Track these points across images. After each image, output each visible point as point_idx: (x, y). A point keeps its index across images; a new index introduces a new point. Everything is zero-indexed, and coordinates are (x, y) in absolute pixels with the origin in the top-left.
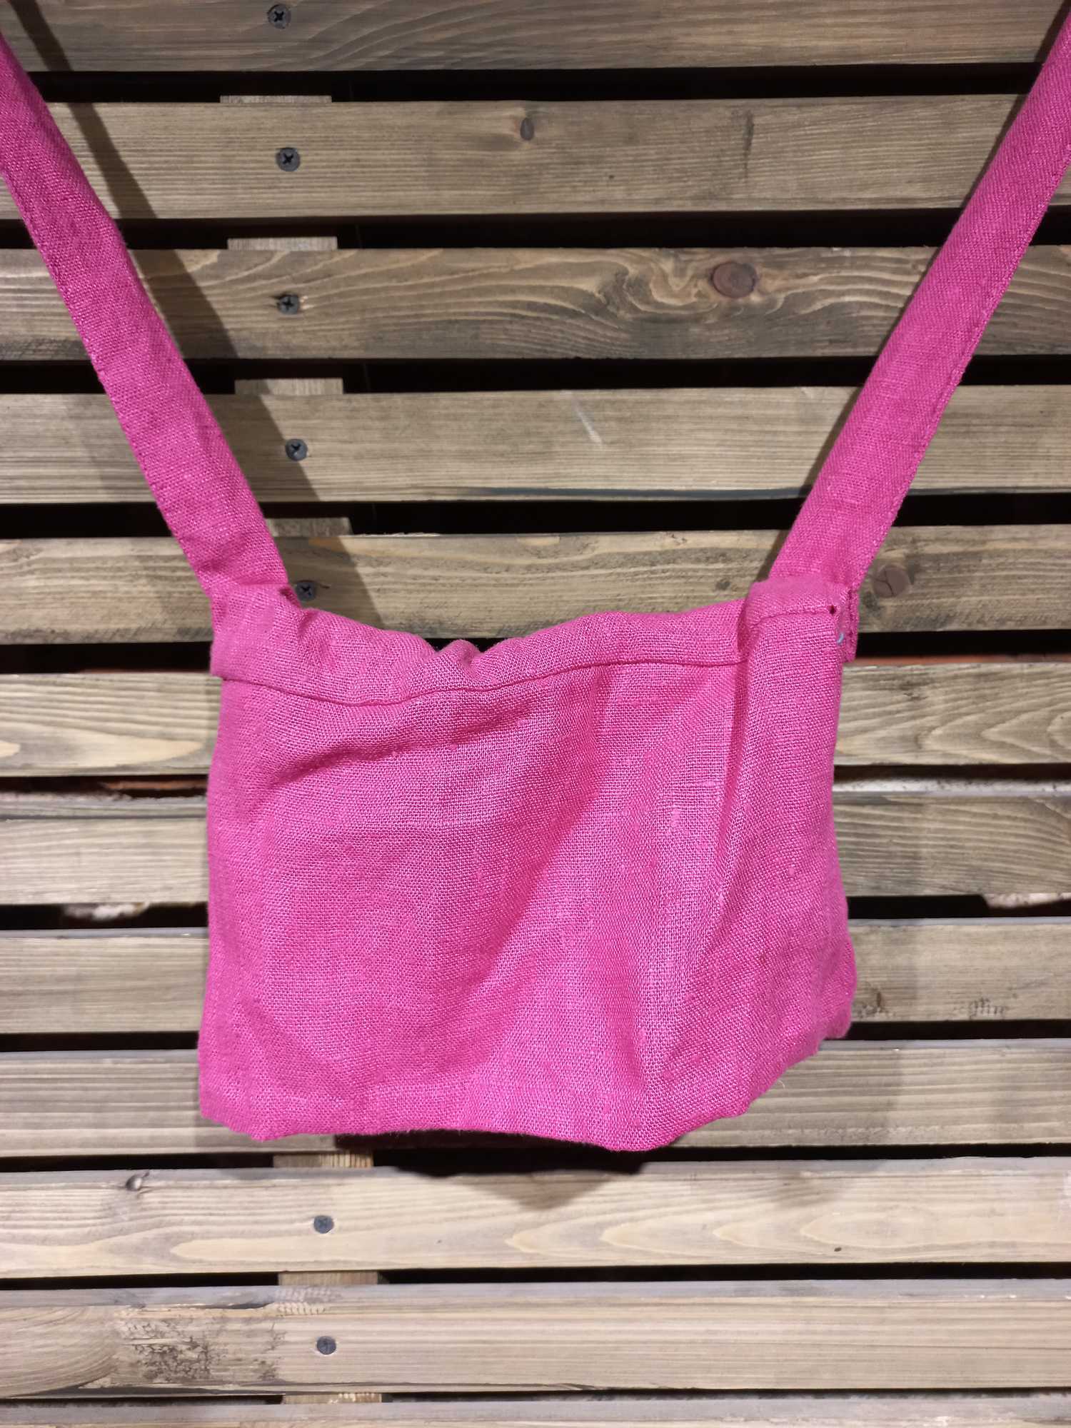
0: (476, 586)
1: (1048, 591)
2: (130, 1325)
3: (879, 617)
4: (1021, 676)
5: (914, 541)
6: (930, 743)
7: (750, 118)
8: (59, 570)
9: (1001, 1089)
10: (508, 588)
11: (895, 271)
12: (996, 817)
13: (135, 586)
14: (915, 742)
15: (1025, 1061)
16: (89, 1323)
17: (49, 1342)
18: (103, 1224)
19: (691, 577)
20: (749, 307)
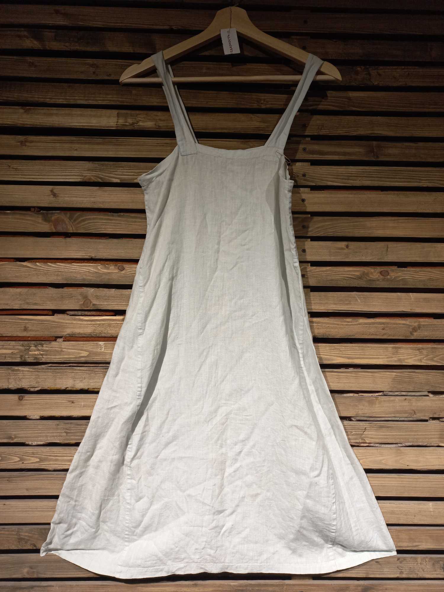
0: (336, 328)
3: (413, 336)
5: (419, 322)
6: (423, 361)
7: (387, 246)
9: (440, 432)
10: (342, 329)
11: (414, 273)
19: (377, 327)
20: (387, 278)
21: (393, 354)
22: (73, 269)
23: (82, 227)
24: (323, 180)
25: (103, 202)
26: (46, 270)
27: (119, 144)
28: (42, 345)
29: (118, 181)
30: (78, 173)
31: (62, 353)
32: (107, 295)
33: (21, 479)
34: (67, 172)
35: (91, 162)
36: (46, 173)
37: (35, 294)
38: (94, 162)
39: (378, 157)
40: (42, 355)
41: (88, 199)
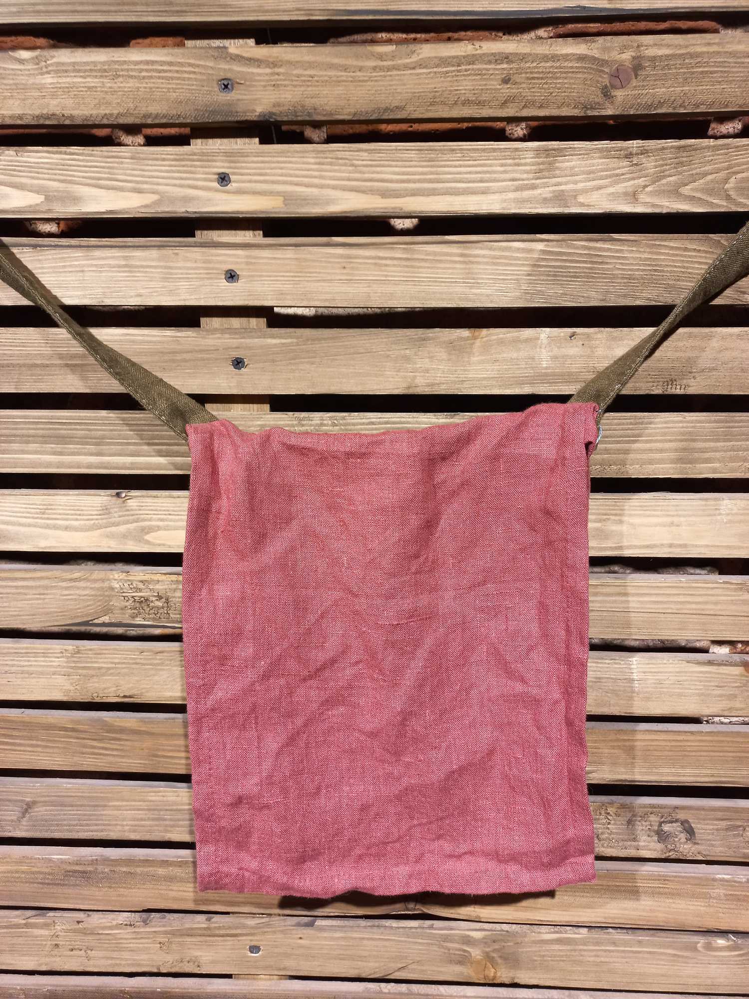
0: (339, 82)
2: (121, 584)
5: (638, 46)
8: (66, 71)
9: (682, 441)
10: (361, 84)
13: (116, 83)
14: (633, 196)
15: (700, 422)
16: (95, 581)
17: (72, 592)
18: (102, 519)
19: (485, 75)
21: (539, 173)
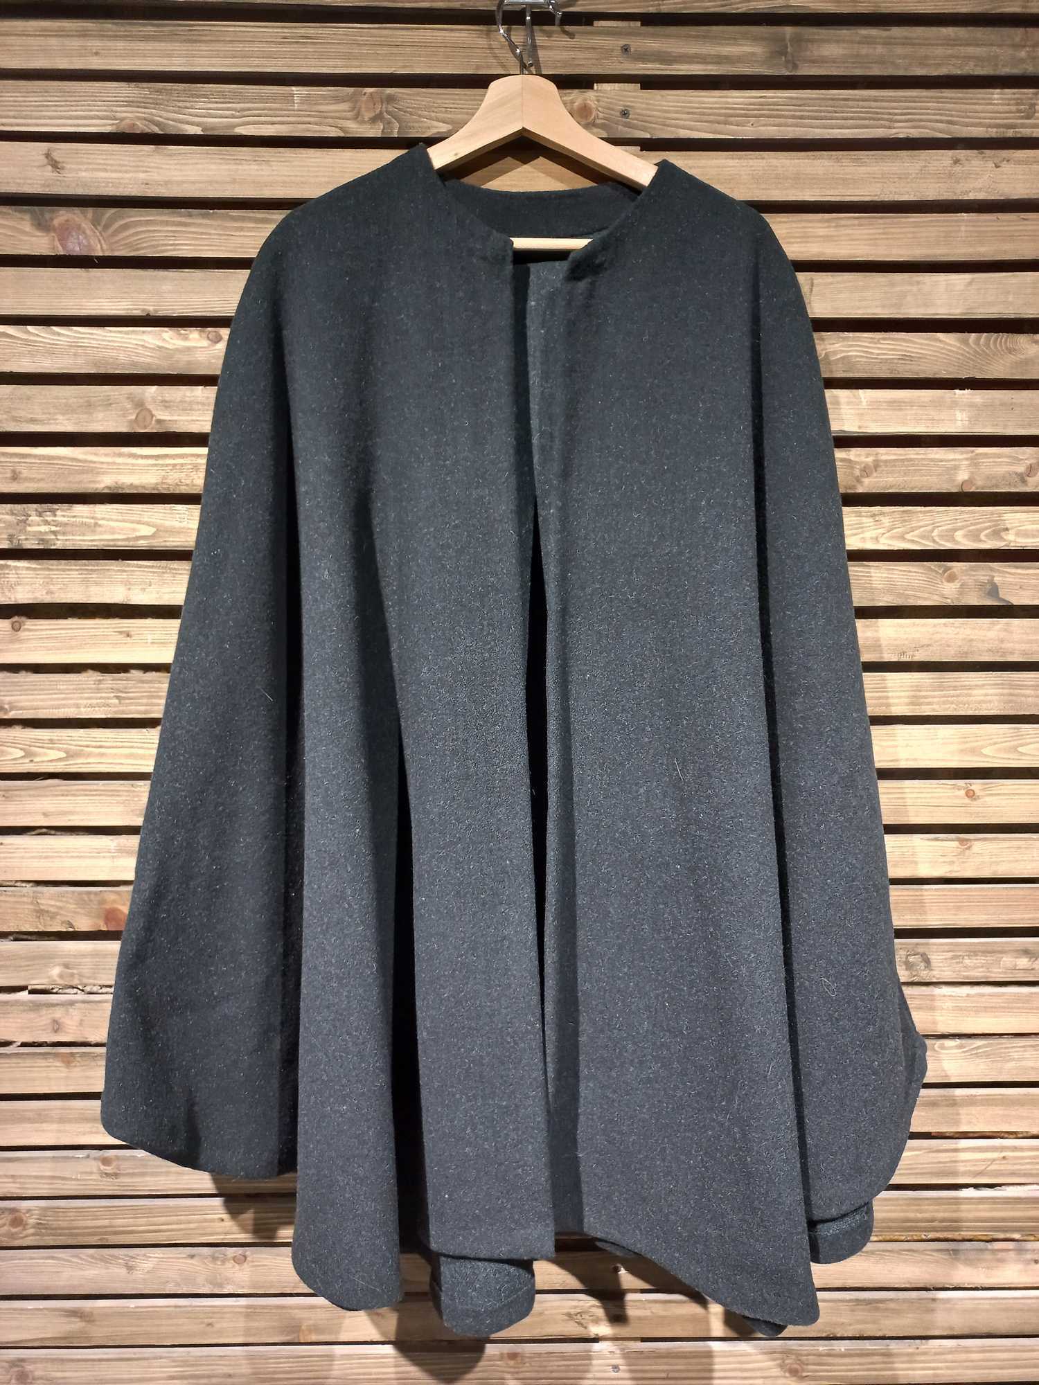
1: (931, 476)
3: (862, 486)
4: (921, 512)
6: (882, 540)
7: (812, 280)
11: (870, 343)
12: (910, 572)
22: (109, 341)
23: (123, 242)
24: (668, 126)
25: (167, 183)
26: (50, 344)
27: (194, 38)
28: (54, 512)
29: (197, 131)
30: (105, 111)
31: (99, 529)
32: (187, 399)
33: (32, 792)
34: (79, 108)
35: (133, 85)
36: (32, 111)
37: (29, 398)
38: (141, 85)
39: (795, 66)
40: (54, 533)
41: (130, 175)
